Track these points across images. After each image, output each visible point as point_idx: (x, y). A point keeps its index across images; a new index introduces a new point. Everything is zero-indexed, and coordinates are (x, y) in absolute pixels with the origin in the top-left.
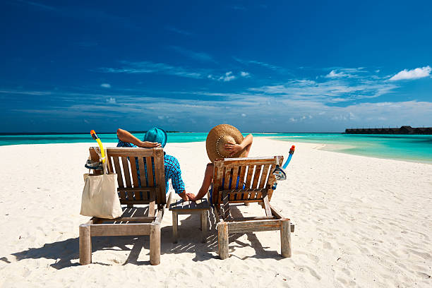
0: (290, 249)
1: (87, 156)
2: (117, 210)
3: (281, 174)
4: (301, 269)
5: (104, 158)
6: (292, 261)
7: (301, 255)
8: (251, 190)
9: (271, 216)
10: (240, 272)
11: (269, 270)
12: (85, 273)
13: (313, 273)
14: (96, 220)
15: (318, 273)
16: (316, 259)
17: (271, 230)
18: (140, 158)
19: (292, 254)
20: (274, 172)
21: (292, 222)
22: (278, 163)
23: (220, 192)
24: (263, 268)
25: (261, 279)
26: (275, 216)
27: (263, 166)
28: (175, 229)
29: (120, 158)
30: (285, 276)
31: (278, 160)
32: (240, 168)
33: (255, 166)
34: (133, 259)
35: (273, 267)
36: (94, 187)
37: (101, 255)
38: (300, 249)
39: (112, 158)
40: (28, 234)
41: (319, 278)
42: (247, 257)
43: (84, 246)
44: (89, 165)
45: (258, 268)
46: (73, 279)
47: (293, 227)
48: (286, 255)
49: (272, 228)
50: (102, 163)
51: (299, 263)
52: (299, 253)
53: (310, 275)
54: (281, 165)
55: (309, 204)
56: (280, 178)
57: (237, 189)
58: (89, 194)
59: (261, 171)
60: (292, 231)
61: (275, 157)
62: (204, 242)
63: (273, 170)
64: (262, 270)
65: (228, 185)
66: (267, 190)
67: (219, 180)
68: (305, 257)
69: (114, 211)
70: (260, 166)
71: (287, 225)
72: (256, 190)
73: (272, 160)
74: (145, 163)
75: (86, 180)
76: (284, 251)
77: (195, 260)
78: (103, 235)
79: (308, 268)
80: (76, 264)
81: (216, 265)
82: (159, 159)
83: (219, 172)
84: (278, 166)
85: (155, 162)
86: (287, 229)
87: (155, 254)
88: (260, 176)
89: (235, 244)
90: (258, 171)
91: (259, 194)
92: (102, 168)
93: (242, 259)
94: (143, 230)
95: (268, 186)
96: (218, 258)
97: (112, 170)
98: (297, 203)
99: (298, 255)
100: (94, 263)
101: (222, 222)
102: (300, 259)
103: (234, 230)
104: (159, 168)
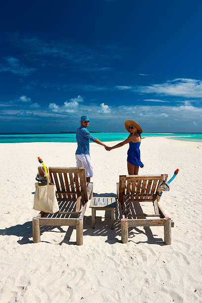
0: (170, 239)
1: (37, 172)
2: (56, 208)
3: (165, 186)
5: (47, 174)
6: (172, 248)
7: (179, 243)
8: (145, 195)
9: (158, 214)
12: (36, 249)
13: (185, 258)
14: (43, 214)
15: (188, 259)
16: (188, 247)
17: (158, 225)
18: (70, 174)
19: (172, 242)
20: (162, 185)
21: (174, 220)
22: (164, 179)
26: (162, 215)
27: (153, 181)
28: (93, 219)
29: (57, 174)
31: (164, 177)
32: (137, 181)
33: (148, 181)
34: (67, 240)
36: (41, 193)
37: (46, 236)
38: (179, 238)
39: (52, 173)
41: (188, 263)
42: (140, 242)
43: (35, 232)
44: (38, 178)
46: (29, 253)
47: (173, 224)
48: (167, 243)
49: (157, 224)
50: (46, 177)
51: (176, 250)
52: (177, 241)
53: (183, 260)
54: (166, 180)
55: (189, 200)
56: (165, 190)
58: (38, 197)
59: (152, 184)
60: (173, 226)
61: (162, 175)
62: (113, 229)
63: (161, 183)
66: (155, 197)
67: (123, 189)
68: (181, 245)
69: (54, 208)
70: (151, 180)
71: (169, 223)
72: (149, 195)
73: (159, 177)
75: (36, 187)
76: (166, 240)
77: (106, 242)
78: (47, 225)
79: (182, 254)
80: (31, 242)
82: (83, 174)
83: (123, 183)
84: (164, 181)
85: (80, 176)
86: (168, 225)
87: (79, 238)
88: (152, 186)
89: (134, 231)
90: (150, 183)
91: (151, 198)
92: (46, 181)
93: (137, 243)
94: (72, 223)
95: (157, 192)
96: (121, 242)
97: (52, 182)
98: (180, 199)
99: (175, 243)
100: (42, 242)
101: (124, 219)
102: (177, 246)
103: (132, 225)
104: (83, 180)
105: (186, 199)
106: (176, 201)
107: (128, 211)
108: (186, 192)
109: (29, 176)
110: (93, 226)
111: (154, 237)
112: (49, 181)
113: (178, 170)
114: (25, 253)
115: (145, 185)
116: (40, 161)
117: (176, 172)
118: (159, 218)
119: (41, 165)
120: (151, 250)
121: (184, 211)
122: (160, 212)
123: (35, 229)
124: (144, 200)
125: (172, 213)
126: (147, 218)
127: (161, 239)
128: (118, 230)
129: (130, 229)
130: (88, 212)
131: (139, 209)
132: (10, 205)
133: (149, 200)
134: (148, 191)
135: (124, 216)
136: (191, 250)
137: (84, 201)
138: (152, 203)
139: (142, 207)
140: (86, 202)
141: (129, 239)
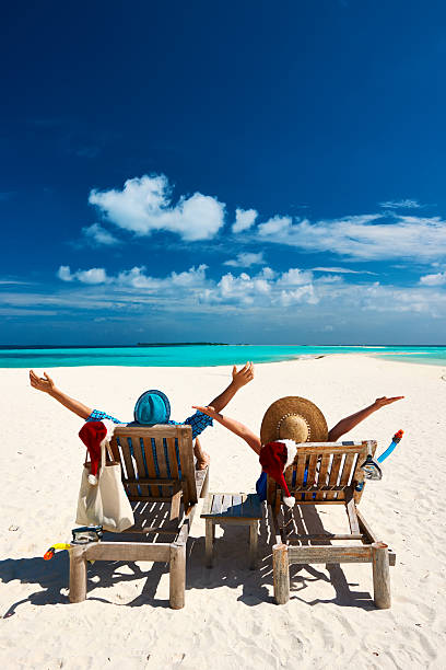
0: (388, 595)
3: (372, 469)
4: (406, 634)
6: (392, 617)
7: (409, 604)
8: (328, 488)
9: (359, 535)
13: (424, 642)
15: (433, 645)
16: (431, 613)
17: (357, 561)
18: (159, 440)
19: (393, 601)
20: (364, 465)
21: (395, 548)
22: (370, 453)
23: (279, 491)
26: (366, 536)
27: (344, 456)
28: (209, 545)
31: (370, 446)
32: (308, 457)
33: (332, 456)
34: (147, 597)
35: (360, 625)
38: (407, 593)
41: (433, 655)
42: (317, 601)
43: (76, 575)
47: (392, 558)
48: (381, 604)
49: (358, 557)
51: (402, 620)
52: (404, 600)
53: (419, 646)
54: (373, 453)
56: (371, 476)
57: (305, 484)
59: (343, 462)
60: (392, 563)
61: (364, 443)
62: (254, 569)
63: (362, 462)
65: (291, 479)
66: (351, 492)
68: (413, 610)
70: (340, 455)
71: (383, 556)
72: (336, 489)
73: (358, 447)
74: (166, 446)
76: (378, 596)
78: (104, 559)
79: (417, 632)
82: (185, 441)
84: (369, 456)
85: (180, 443)
86: (382, 564)
87: (176, 592)
88: (342, 467)
89: (303, 573)
90: (337, 461)
91: (341, 494)
93: (311, 604)
94: (159, 554)
95: (354, 482)
96: (274, 601)
97: (117, 459)
98: (409, 497)
99: (401, 605)
100: (90, 599)
101: (279, 545)
102: (405, 613)
103: (298, 560)
104: (186, 453)
105: (421, 496)
106: (398, 501)
107: (290, 527)
108: (422, 482)
110: (207, 566)
111: (352, 589)
113: (401, 433)
115: (326, 466)
117: (397, 438)
118: (359, 543)
120: (345, 623)
121: (418, 525)
122: (363, 529)
123: (75, 569)
124: (326, 500)
125: (391, 532)
126: (334, 543)
127: (367, 595)
128: (267, 570)
129: (295, 568)
130: (198, 529)
131: (315, 521)
132: (21, 510)
133: (336, 500)
134: (333, 480)
135: (279, 538)
136: (437, 622)
137: (189, 502)
138: (342, 507)
139: (321, 515)
140: (193, 505)
141: (292, 594)
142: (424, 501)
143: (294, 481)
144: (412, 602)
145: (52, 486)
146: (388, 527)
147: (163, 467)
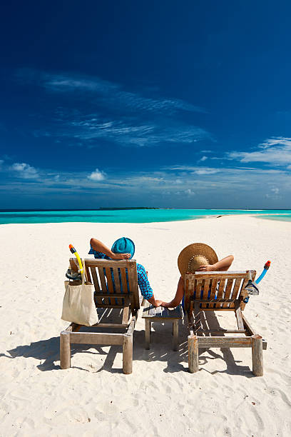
0: (262, 368)
1: (68, 266)
2: (94, 319)
3: (253, 288)
4: (272, 392)
5: (82, 269)
6: (264, 382)
7: (277, 374)
8: (224, 301)
9: (243, 329)
10: (209, 389)
11: (239, 389)
12: (65, 378)
13: (284, 397)
14: (76, 327)
15: (290, 399)
17: (242, 347)
18: (115, 269)
19: (264, 372)
20: (246, 286)
21: (266, 338)
22: (251, 278)
24: (232, 387)
25: (229, 401)
26: (248, 331)
27: (234, 280)
28: (147, 335)
29: (97, 268)
30: (254, 398)
31: (251, 274)
32: (211, 280)
33: (226, 280)
34: (108, 366)
35: (243, 386)
36: (74, 296)
37: (79, 359)
38: (274, 367)
39: (89, 268)
40: (18, 330)
41: (290, 406)
42: (217, 371)
43: (64, 352)
44: (69, 275)
45: (227, 387)
46: (55, 384)
47: (265, 345)
48: (257, 374)
49: (242, 344)
50: (80, 274)
51: (270, 384)
52: (272, 371)
53: (281, 400)
54: (253, 279)
56: (252, 293)
57: (209, 298)
58: (69, 302)
59: (234, 284)
60: (265, 348)
61: (247, 272)
62: (175, 350)
63: (246, 284)
64: (231, 389)
65: (200, 294)
66: (238, 303)
67: (191, 291)
68: (278, 378)
69: (91, 319)
70: (232, 280)
71: (259, 343)
72: (229, 301)
73: (244, 275)
74: (119, 273)
75: (67, 287)
76: (255, 369)
77: (166, 371)
78: (81, 343)
79: (280, 391)
80: (58, 368)
81: (185, 379)
82: (132, 270)
83: (190, 283)
84: (250, 281)
85: (129, 271)
86: (258, 347)
87: (127, 363)
88: (233, 287)
89: (206, 354)
90: (230, 283)
91: (232, 304)
92: (81, 279)
93: (213, 373)
94: (116, 340)
95: (241, 297)
96: (188, 370)
97: (90, 280)
98: (276, 307)
99: (270, 374)
100: (73, 367)
101: (192, 336)
102: (272, 379)
103: (204, 345)
104: (132, 277)
105: (284, 307)
106: (269, 309)
107: (198, 325)
108: (284, 297)
109: (56, 270)
110: (146, 345)
111: (237, 364)
112: (84, 279)
113: (269, 263)
114: (48, 384)
115: (223, 286)
116: (73, 251)
117: (267, 266)
118: (244, 335)
119: (73, 256)
122: (246, 326)
123: (63, 348)
124: (222, 308)
125: (264, 328)
126: (227, 335)
127: (248, 368)
128: (183, 351)
129: (202, 350)
130: (140, 325)
131: (214, 321)
132: (29, 312)
133: (229, 308)
134: (227, 294)
135: (192, 332)
137: (135, 308)
138: (233, 313)
139: (218, 318)
140: (137, 310)
141: (200, 367)
142: (286, 310)
143: (202, 296)
144: (277, 372)
145: (48, 298)
146: (262, 326)
147: (117, 286)
